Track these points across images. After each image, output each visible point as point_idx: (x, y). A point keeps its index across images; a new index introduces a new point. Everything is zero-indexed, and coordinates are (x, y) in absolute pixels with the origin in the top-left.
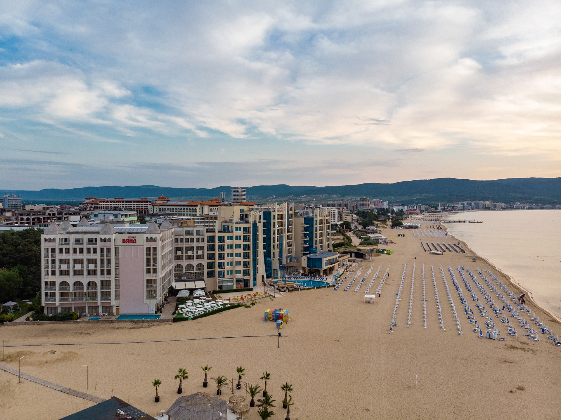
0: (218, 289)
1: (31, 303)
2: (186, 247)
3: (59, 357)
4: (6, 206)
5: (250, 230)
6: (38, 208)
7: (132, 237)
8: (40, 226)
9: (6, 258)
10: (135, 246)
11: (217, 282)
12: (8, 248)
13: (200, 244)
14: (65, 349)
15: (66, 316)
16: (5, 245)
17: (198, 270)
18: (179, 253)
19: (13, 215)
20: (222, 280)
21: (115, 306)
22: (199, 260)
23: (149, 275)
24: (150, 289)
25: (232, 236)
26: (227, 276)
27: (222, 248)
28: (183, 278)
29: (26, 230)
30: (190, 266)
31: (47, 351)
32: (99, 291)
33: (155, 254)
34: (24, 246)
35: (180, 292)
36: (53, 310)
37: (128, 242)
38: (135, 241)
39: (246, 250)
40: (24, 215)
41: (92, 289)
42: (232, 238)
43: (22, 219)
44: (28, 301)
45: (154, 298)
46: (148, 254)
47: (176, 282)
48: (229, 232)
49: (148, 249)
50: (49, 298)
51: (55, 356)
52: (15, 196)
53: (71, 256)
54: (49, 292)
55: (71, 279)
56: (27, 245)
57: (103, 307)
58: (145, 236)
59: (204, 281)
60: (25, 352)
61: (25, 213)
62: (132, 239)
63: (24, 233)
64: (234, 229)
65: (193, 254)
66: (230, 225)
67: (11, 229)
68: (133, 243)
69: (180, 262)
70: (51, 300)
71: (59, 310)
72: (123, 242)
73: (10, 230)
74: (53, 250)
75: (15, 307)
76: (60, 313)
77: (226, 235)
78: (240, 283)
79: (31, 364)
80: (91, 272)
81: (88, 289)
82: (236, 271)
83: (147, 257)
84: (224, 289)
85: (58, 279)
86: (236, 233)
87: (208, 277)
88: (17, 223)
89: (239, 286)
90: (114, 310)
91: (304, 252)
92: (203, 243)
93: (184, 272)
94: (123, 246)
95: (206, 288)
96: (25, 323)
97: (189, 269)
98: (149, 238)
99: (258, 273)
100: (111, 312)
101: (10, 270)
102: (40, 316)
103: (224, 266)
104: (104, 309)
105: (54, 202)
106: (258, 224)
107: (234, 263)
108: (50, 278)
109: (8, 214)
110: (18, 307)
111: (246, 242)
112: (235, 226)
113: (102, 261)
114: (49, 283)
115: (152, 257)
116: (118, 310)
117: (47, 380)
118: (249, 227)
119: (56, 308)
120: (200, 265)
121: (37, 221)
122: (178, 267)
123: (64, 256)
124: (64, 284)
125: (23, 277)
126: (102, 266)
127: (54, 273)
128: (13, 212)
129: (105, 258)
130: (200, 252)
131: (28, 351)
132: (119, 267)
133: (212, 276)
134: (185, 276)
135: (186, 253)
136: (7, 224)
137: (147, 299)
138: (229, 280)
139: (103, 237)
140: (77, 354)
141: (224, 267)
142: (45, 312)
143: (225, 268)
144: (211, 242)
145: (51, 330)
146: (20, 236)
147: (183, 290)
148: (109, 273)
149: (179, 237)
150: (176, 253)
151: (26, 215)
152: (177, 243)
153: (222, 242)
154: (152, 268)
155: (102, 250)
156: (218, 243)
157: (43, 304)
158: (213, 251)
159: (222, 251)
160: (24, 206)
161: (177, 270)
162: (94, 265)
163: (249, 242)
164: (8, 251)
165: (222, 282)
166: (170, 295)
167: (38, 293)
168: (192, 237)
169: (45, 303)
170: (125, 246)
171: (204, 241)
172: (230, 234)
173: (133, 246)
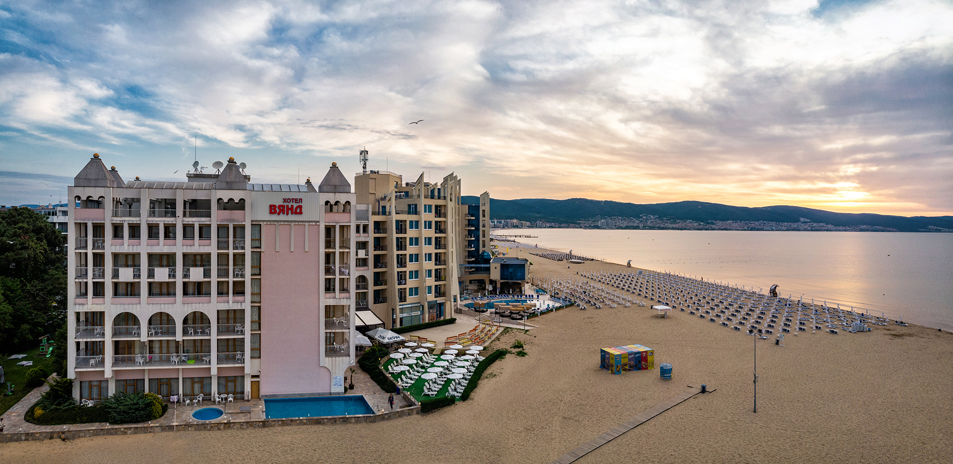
0: (398, 325)
5: (444, 212)
7: (293, 199)
11: (398, 311)
13: (362, 237)
20: (404, 307)
21: (251, 377)
22: (359, 268)
23: (331, 295)
24: (329, 331)
25: (418, 221)
27: (401, 244)
32: (214, 338)
33: (344, 242)
36: (95, 391)
37: (284, 213)
38: (298, 211)
39: (437, 249)
41: (196, 333)
42: (417, 224)
44: (23, 359)
46: (329, 244)
50: (84, 357)
53: (144, 247)
55: (143, 308)
57: (221, 379)
59: (370, 310)
62: (291, 204)
64: (422, 208)
68: (294, 215)
70: (92, 361)
72: (271, 213)
74: (99, 229)
76: (115, 397)
77: (408, 218)
78: (433, 311)
81: (185, 332)
82: (424, 288)
83: (327, 251)
84: (405, 324)
85: (112, 307)
86: (424, 216)
87: (377, 302)
89: (432, 317)
90: (247, 387)
92: (367, 235)
94: (270, 221)
95: (383, 324)
96: (28, 434)
98: (332, 203)
100: (239, 389)
102: (62, 406)
103: (402, 279)
104: (223, 385)
107: (421, 274)
108: (90, 305)
111: (441, 233)
112: (423, 201)
113: (223, 259)
115: (337, 250)
116: (256, 386)
118: (443, 206)
119: (104, 385)
120: (361, 279)
123: (126, 246)
124: (126, 320)
126: (222, 273)
127: (99, 290)
129: (231, 252)
130: (362, 254)
132: (260, 275)
133: (381, 300)
137: (327, 355)
138: (413, 305)
141: (403, 282)
144: (381, 233)
148: (239, 289)
153: (401, 233)
154: (337, 277)
155: (223, 230)
156: (396, 233)
157: (71, 375)
158: (386, 250)
159: (402, 250)
162: (201, 270)
165: (403, 310)
170: (275, 223)
171: (367, 232)
172: (414, 218)
173: (295, 221)
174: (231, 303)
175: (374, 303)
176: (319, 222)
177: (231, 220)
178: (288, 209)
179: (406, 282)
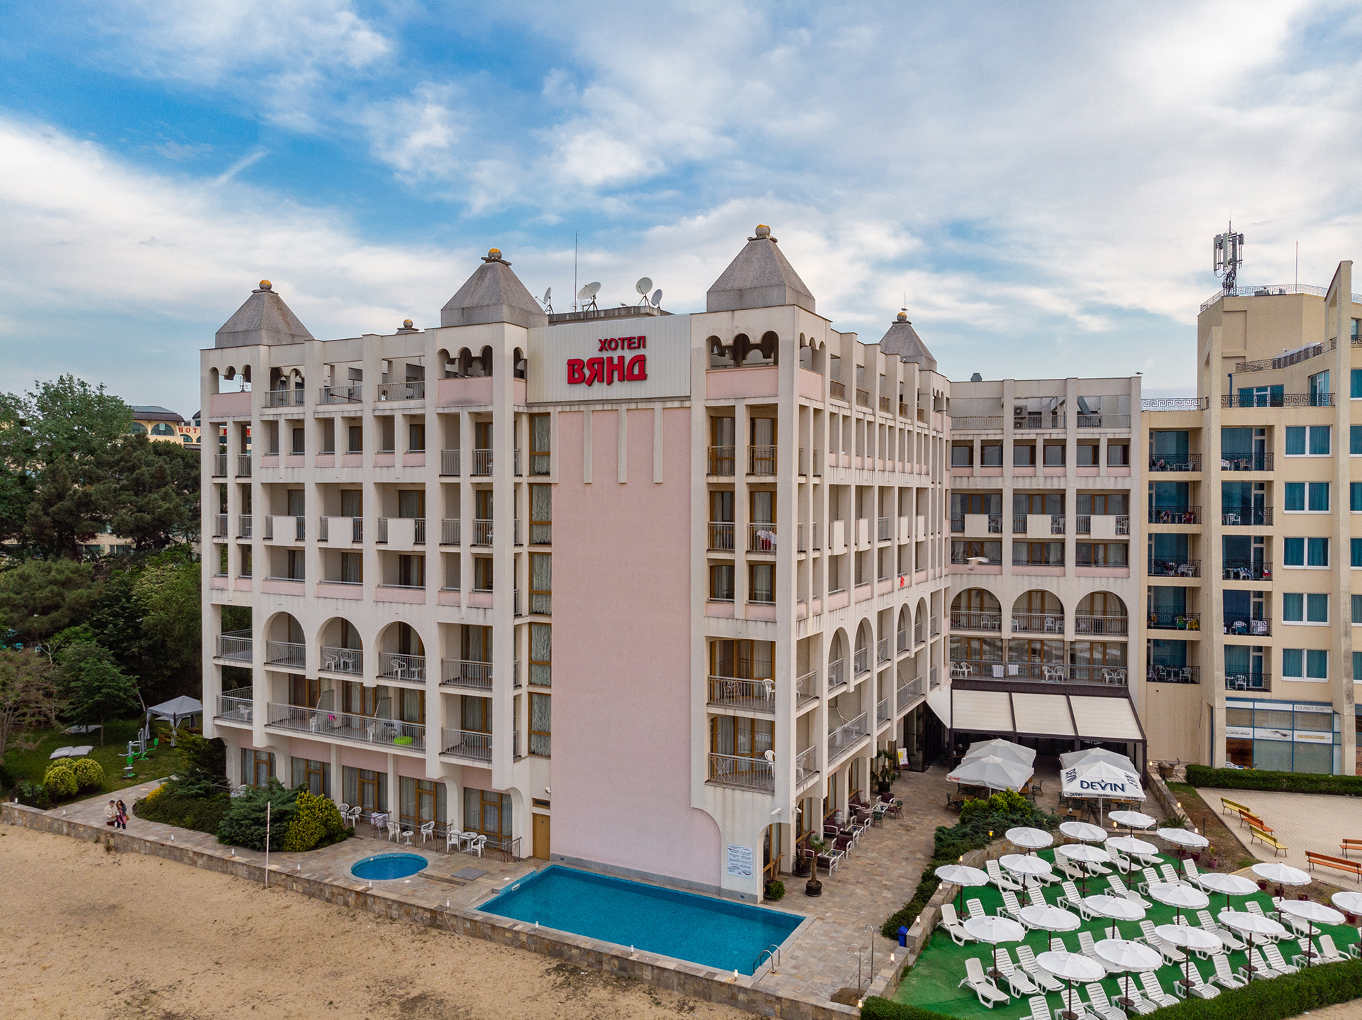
0: (1222, 761)
2: (1017, 493)
7: (623, 340)
10: (637, 401)
11: (1220, 717)
13: (1105, 478)
17: (1086, 632)
18: (977, 526)
20: (1249, 705)
21: (528, 802)
22: (1093, 570)
26: (1284, 686)
27: (1247, 504)
28: (998, 671)
30: (1038, 604)
32: (434, 688)
33: (765, 459)
35: (976, 750)
37: (601, 380)
38: (636, 371)
41: (403, 674)
42: (1321, 439)
45: (761, 778)
46: (720, 461)
47: (957, 684)
49: (719, 419)
53: (312, 470)
55: (312, 606)
57: (461, 791)
58: (703, 327)
59: (1127, 696)
62: (619, 353)
64: (1342, 385)
65: (1060, 536)
68: (627, 383)
69: (978, 575)
70: (243, 710)
71: (280, 774)
72: (572, 380)
77: (1279, 418)
81: (383, 670)
83: (714, 480)
84: (1263, 763)
85: (262, 599)
86: (1351, 412)
87: (1155, 676)
90: (521, 827)
92: (1121, 470)
93: (1007, 633)
94: (570, 403)
95: (1144, 742)
97: (1036, 624)
98: (728, 341)
100: (501, 831)
103: (1258, 617)
104: (475, 807)
107: (1341, 608)
112: (1346, 360)
115: (741, 481)
116: (541, 825)
120: (1099, 603)
122: (974, 605)
123: (284, 468)
124: (288, 626)
129: (466, 481)
130: (1103, 527)
132: (549, 544)
133: (1176, 674)
134: (1011, 661)
135: (1021, 526)
137: (714, 777)
138: (1298, 708)
141: (1261, 627)
143: (1267, 634)
144: (1176, 469)
147: (994, 742)
148: (484, 576)
149: (977, 436)
150: (959, 525)
152: (965, 471)
153: (1249, 469)
154: (741, 557)
156: (1224, 469)
157: (209, 732)
158: (1188, 521)
159: (1246, 522)
161: (964, 620)
165: (1251, 717)
166: (920, 756)
168: (1056, 434)
169: (218, 722)
170: (582, 408)
171: (1126, 461)
172: (1308, 417)
173: (630, 400)
174: (464, 607)
175: (1148, 680)
176: (688, 398)
177: (465, 403)
178: (612, 368)
179: (1269, 627)
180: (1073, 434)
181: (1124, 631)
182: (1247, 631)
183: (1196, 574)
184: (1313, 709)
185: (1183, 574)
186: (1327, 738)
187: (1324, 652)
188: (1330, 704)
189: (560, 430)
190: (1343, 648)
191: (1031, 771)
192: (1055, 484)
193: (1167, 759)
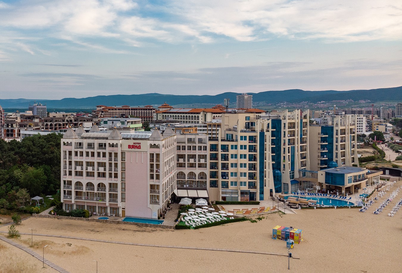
0: (221, 200)
1: (53, 199)
2: (188, 155)
3: (74, 250)
4: (35, 114)
5: (256, 139)
6: (59, 115)
7: (137, 143)
8: (60, 132)
9: (35, 158)
10: (139, 151)
11: (221, 193)
12: (36, 150)
13: (203, 153)
14: (80, 244)
15: (80, 214)
16: (34, 147)
17: (200, 179)
18: (181, 161)
19: (40, 121)
20: (225, 191)
21: (122, 208)
22: (201, 168)
23: (152, 180)
24: (153, 194)
25: (237, 145)
26: (231, 187)
27: (225, 157)
28: (185, 186)
29: (50, 135)
30: (192, 174)
31: (65, 243)
32: (107, 192)
33: (158, 160)
34: (48, 148)
35: (182, 199)
36: (70, 207)
37: (134, 148)
38: (139, 147)
39: (252, 161)
40: (49, 122)
41: (102, 190)
42: (236, 147)
43: (47, 125)
44: (51, 197)
45: (157, 203)
46: (152, 160)
47: (178, 189)
48: (233, 141)
49: (152, 155)
50: (66, 195)
51: (71, 249)
52: (42, 105)
53: (84, 159)
54: (66, 190)
55: (84, 180)
56: (50, 148)
57: (110, 208)
58: (149, 142)
59: (207, 190)
60: (48, 242)
61: (49, 120)
62: (136, 145)
63: (48, 137)
64: (239, 138)
65: (195, 162)
66: (234, 133)
67: (39, 133)
68: (138, 149)
69: (182, 170)
70: (68, 197)
71: (75, 207)
72: (129, 148)
73: (37, 134)
74: (70, 153)
75: (41, 201)
76: (75, 210)
77: (230, 144)
78: (246, 196)
79: (52, 253)
80: (101, 175)
81: (98, 190)
82: (241, 183)
83: (151, 163)
84: (227, 200)
85: (74, 179)
86: (240, 143)
87: (211, 186)
88: (43, 128)
89: (244, 199)
90: (120, 212)
91: (321, 165)
92: (205, 151)
93: (186, 179)
94: (129, 151)
95: (209, 197)
96: (48, 216)
97: (191, 178)
98: (153, 144)
99: (265, 186)
100: (117, 213)
101: (37, 169)
102: (60, 211)
103: (227, 176)
104: (112, 210)
105: (71, 109)
106: (266, 133)
107: (239, 174)
108: (68, 178)
109: (37, 121)
110: (43, 202)
111: (252, 152)
112: (240, 134)
113: (110, 164)
114: (66, 182)
115: (155, 163)
116: (124, 212)
117: (65, 269)
118: (255, 136)
119: (72, 205)
120: (202, 174)
121: (58, 126)
122: (181, 175)
123: (78, 158)
124: (78, 184)
125: (47, 175)
126: (110, 170)
127: (70, 173)
128: (40, 119)
129: (113, 162)
130: (202, 161)
131: (51, 241)
132: (125, 171)
133: (215, 186)
134: (187, 184)
135: (189, 161)
136: (36, 129)
137: (151, 203)
138: (233, 191)
139: (111, 142)
140: (89, 249)
141: (227, 178)
142: (64, 208)
143: (228, 179)
144: (214, 151)
145: (68, 225)
146: (45, 139)
147: (185, 198)
148: (116, 176)
149: (181, 145)
150: (178, 160)
151: (50, 122)
152: (179, 151)
153: (225, 152)
154: (155, 173)
155: (110, 154)
156: (221, 152)
157: (62, 201)
158: (216, 160)
159: (225, 160)
160: (48, 114)
161: (179, 177)
162: (103, 168)
163: (255, 152)
164: (36, 152)
165: (226, 193)
166: (173, 201)
167: (58, 190)
168: (194, 145)
169: (64, 199)
170: (131, 152)
171: (206, 150)
172: (234, 143)
173: (138, 151)
174: (113, 181)
175: (210, 187)
176: (147, 152)
177: (113, 151)
179: (228, 178)
180: (197, 145)
181: (206, 179)
182: (225, 179)
183: (218, 169)
184: (235, 191)
185: (216, 169)
186: (237, 196)
187: (237, 182)
188: (237, 190)
189: (127, 155)
190: (239, 181)
191: (191, 202)
192: (194, 154)
193: (212, 201)
